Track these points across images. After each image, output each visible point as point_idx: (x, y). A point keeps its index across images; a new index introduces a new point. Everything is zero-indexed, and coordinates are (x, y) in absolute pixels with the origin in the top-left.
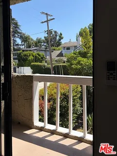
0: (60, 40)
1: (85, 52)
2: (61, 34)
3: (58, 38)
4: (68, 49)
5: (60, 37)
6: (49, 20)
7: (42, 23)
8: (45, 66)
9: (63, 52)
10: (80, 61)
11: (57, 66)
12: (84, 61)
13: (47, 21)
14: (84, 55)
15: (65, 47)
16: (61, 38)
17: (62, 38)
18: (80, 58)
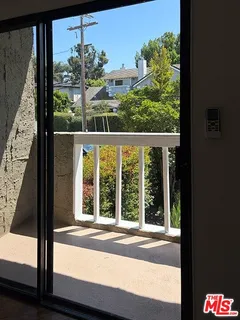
0: (101, 65)
1: (157, 91)
2: (103, 54)
3: (96, 61)
4: (119, 83)
5: (101, 59)
6: (85, 26)
7: (71, 29)
8: (70, 119)
9: (109, 90)
10: (148, 108)
11: (97, 118)
12: (155, 107)
13: (81, 27)
14: (154, 95)
15: (112, 81)
16: (103, 61)
17: (106, 62)
18: (147, 102)
